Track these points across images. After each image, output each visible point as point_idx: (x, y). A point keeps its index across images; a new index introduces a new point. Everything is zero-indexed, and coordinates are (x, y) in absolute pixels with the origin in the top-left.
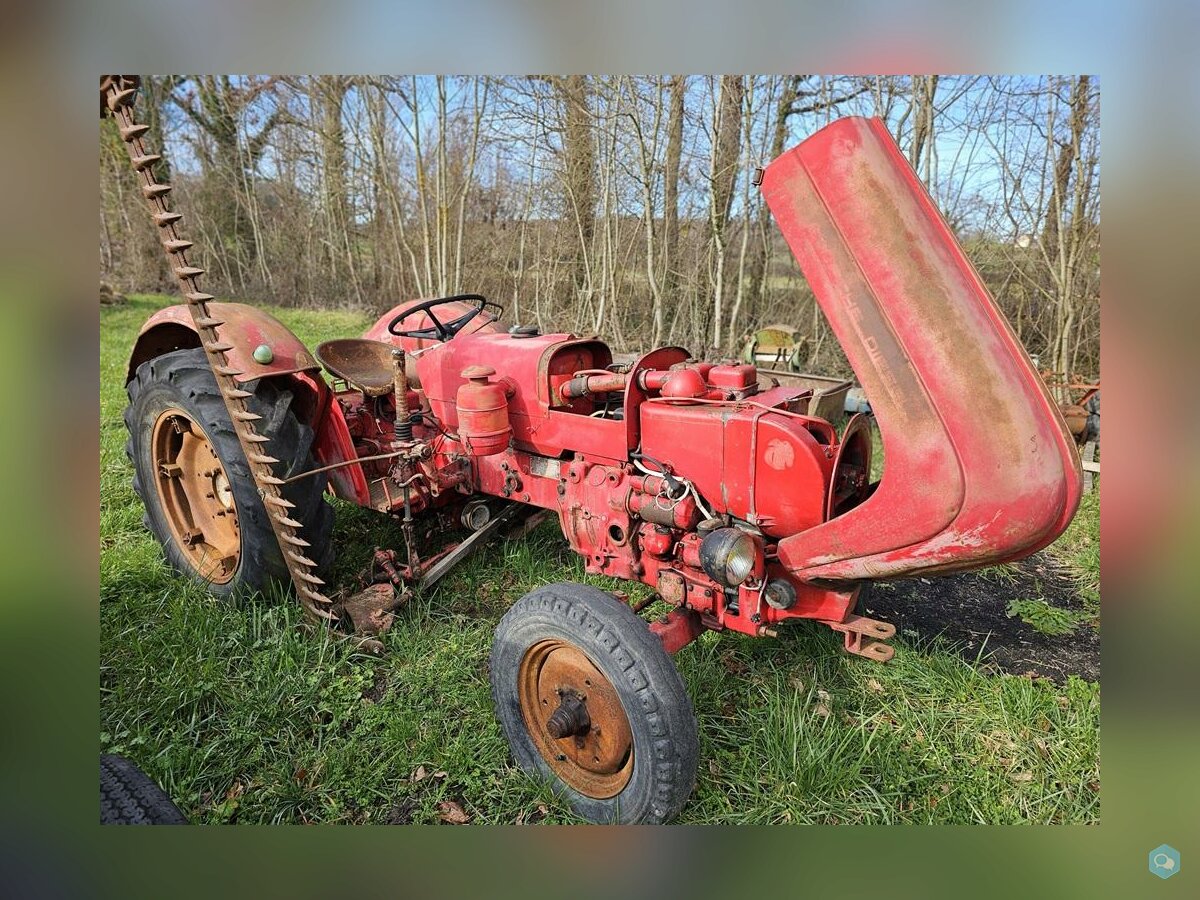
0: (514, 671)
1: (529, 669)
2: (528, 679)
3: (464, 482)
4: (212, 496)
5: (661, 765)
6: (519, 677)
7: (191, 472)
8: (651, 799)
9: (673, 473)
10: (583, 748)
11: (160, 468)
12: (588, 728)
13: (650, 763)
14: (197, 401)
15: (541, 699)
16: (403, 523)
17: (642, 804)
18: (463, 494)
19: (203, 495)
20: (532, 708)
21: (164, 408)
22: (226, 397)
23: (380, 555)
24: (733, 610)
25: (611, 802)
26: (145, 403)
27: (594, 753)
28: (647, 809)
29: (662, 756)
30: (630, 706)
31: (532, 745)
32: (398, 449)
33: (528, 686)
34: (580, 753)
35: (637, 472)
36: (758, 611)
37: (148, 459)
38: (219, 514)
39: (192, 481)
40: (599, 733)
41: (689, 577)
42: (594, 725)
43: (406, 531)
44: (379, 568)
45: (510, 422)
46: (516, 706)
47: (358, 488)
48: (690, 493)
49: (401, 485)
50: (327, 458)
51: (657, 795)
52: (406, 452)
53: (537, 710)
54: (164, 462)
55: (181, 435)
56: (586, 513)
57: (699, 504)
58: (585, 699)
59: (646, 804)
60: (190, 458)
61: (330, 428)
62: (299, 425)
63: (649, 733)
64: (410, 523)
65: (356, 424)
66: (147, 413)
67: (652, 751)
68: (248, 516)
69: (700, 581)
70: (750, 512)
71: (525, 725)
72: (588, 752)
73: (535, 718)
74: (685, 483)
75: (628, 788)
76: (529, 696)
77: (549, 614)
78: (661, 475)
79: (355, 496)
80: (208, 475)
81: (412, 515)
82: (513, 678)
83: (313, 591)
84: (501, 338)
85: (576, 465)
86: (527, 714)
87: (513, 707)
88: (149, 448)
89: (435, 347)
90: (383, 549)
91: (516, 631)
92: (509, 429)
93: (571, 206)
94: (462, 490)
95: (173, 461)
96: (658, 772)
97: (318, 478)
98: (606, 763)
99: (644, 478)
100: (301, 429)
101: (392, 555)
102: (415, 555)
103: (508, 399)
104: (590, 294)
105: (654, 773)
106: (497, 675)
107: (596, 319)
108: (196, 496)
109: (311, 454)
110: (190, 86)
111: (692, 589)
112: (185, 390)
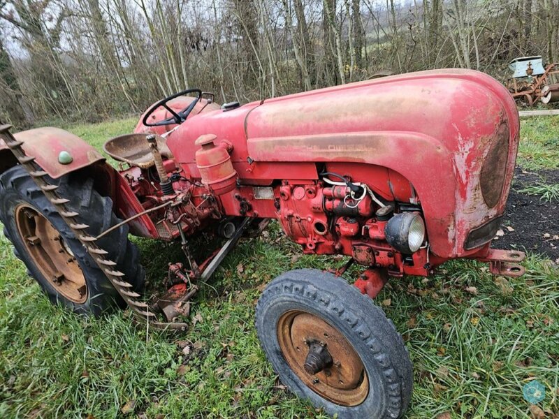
0: (273, 332)
1: (283, 329)
2: (284, 335)
3: (214, 211)
4: (63, 251)
5: (391, 386)
6: (277, 335)
7: (47, 239)
8: (386, 407)
9: (352, 181)
10: (330, 375)
11: (27, 241)
12: (332, 363)
13: (382, 386)
14: (32, 197)
15: (295, 347)
16: (182, 245)
17: (381, 411)
18: (216, 219)
19: (57, 251)
20: (290, 352)
21: (16, 204)
22: (44, 192)
23: (173, 267)
24: (408, 261)
25: (356, 409)
26: (4, 203)
27: (338, 378)
28: (385, 414)
29: (390, 380)
30: (361, 350)
31: (295, 376)
32: (166, 201)
33: (284, 339)
34: (329, 378)
35: (326, 185)
36: (428, 261)
37: (18, 237)
38: (69, 262)
39: (49, 245)
40: (340, 366)
41: (375, 246)
42: (336, 361)
43: (185, 250)
44: (173, 275)
45: (234, 168)
46: (280, 354)
47: (150, 229)
48: (367, 191)
49: (175, 222)
50: (126, 214)
51: (390, 405)
52: (172, 202)
53: (293, 353)
54: (29, 236)
55: (33, 218)
56: (297, 218)
57: (374, 198)
58: (326, 345)
59: (383, 410)
60: (43, 231)
61: (123, 195)
62: (102, 198)
63: (378, 367)
64: (186, 245)
65: (139, 188)
66: (8, 209)
67: (383, 378)
68: (83, 262)
69: (383, 248)
70: (412, 197)
71: (288, 364)
72: (334, 378)
73: (293, 359)
74: (363, 186)
75: (368, 399)
76: (286, 345)
77: (290, 295)
78: (344, 184)
79: (149, 234)
80: (56, 239)
81: (186, 239)
82: (274, 336)
83: (135, 301)
84: (217, 113)
85: (284, 189)
86: (288, 357)
87: (278, 354)
88: (16, 230)
89: (175, 128)
90: (174, 263)
91: (270, 308)
92: (234, 173)
93: (242, 28)
94: (215, 217)
95: (34, 235)
96: (389, 391)
97: (122, 228)
98: (349, 384)
99: (332, 188)
100: (104, 200)
101: (180, 266)
102: (195, 264)
103: (230, 153)
104: (264, 78)
105: (386, 392)
106: (263, 336)
107: (271, 92)
108: (53, 253)
109: (114, 214)
110: (9, 6)
111: (378, 254)
112: (23, 192)
